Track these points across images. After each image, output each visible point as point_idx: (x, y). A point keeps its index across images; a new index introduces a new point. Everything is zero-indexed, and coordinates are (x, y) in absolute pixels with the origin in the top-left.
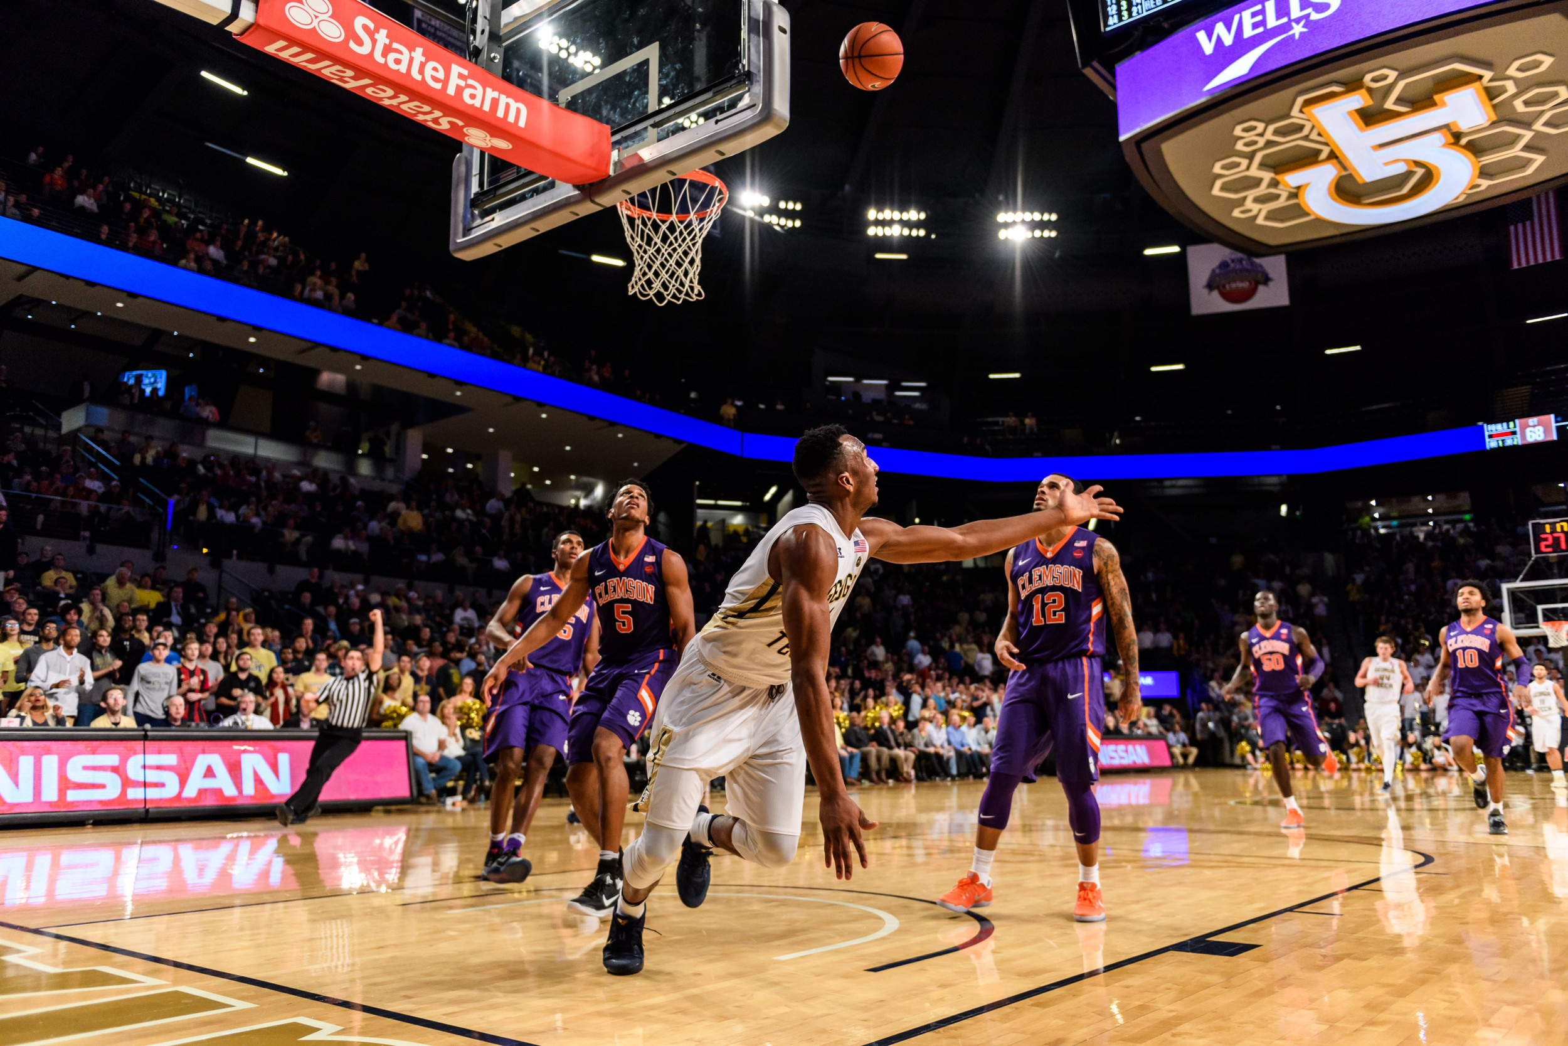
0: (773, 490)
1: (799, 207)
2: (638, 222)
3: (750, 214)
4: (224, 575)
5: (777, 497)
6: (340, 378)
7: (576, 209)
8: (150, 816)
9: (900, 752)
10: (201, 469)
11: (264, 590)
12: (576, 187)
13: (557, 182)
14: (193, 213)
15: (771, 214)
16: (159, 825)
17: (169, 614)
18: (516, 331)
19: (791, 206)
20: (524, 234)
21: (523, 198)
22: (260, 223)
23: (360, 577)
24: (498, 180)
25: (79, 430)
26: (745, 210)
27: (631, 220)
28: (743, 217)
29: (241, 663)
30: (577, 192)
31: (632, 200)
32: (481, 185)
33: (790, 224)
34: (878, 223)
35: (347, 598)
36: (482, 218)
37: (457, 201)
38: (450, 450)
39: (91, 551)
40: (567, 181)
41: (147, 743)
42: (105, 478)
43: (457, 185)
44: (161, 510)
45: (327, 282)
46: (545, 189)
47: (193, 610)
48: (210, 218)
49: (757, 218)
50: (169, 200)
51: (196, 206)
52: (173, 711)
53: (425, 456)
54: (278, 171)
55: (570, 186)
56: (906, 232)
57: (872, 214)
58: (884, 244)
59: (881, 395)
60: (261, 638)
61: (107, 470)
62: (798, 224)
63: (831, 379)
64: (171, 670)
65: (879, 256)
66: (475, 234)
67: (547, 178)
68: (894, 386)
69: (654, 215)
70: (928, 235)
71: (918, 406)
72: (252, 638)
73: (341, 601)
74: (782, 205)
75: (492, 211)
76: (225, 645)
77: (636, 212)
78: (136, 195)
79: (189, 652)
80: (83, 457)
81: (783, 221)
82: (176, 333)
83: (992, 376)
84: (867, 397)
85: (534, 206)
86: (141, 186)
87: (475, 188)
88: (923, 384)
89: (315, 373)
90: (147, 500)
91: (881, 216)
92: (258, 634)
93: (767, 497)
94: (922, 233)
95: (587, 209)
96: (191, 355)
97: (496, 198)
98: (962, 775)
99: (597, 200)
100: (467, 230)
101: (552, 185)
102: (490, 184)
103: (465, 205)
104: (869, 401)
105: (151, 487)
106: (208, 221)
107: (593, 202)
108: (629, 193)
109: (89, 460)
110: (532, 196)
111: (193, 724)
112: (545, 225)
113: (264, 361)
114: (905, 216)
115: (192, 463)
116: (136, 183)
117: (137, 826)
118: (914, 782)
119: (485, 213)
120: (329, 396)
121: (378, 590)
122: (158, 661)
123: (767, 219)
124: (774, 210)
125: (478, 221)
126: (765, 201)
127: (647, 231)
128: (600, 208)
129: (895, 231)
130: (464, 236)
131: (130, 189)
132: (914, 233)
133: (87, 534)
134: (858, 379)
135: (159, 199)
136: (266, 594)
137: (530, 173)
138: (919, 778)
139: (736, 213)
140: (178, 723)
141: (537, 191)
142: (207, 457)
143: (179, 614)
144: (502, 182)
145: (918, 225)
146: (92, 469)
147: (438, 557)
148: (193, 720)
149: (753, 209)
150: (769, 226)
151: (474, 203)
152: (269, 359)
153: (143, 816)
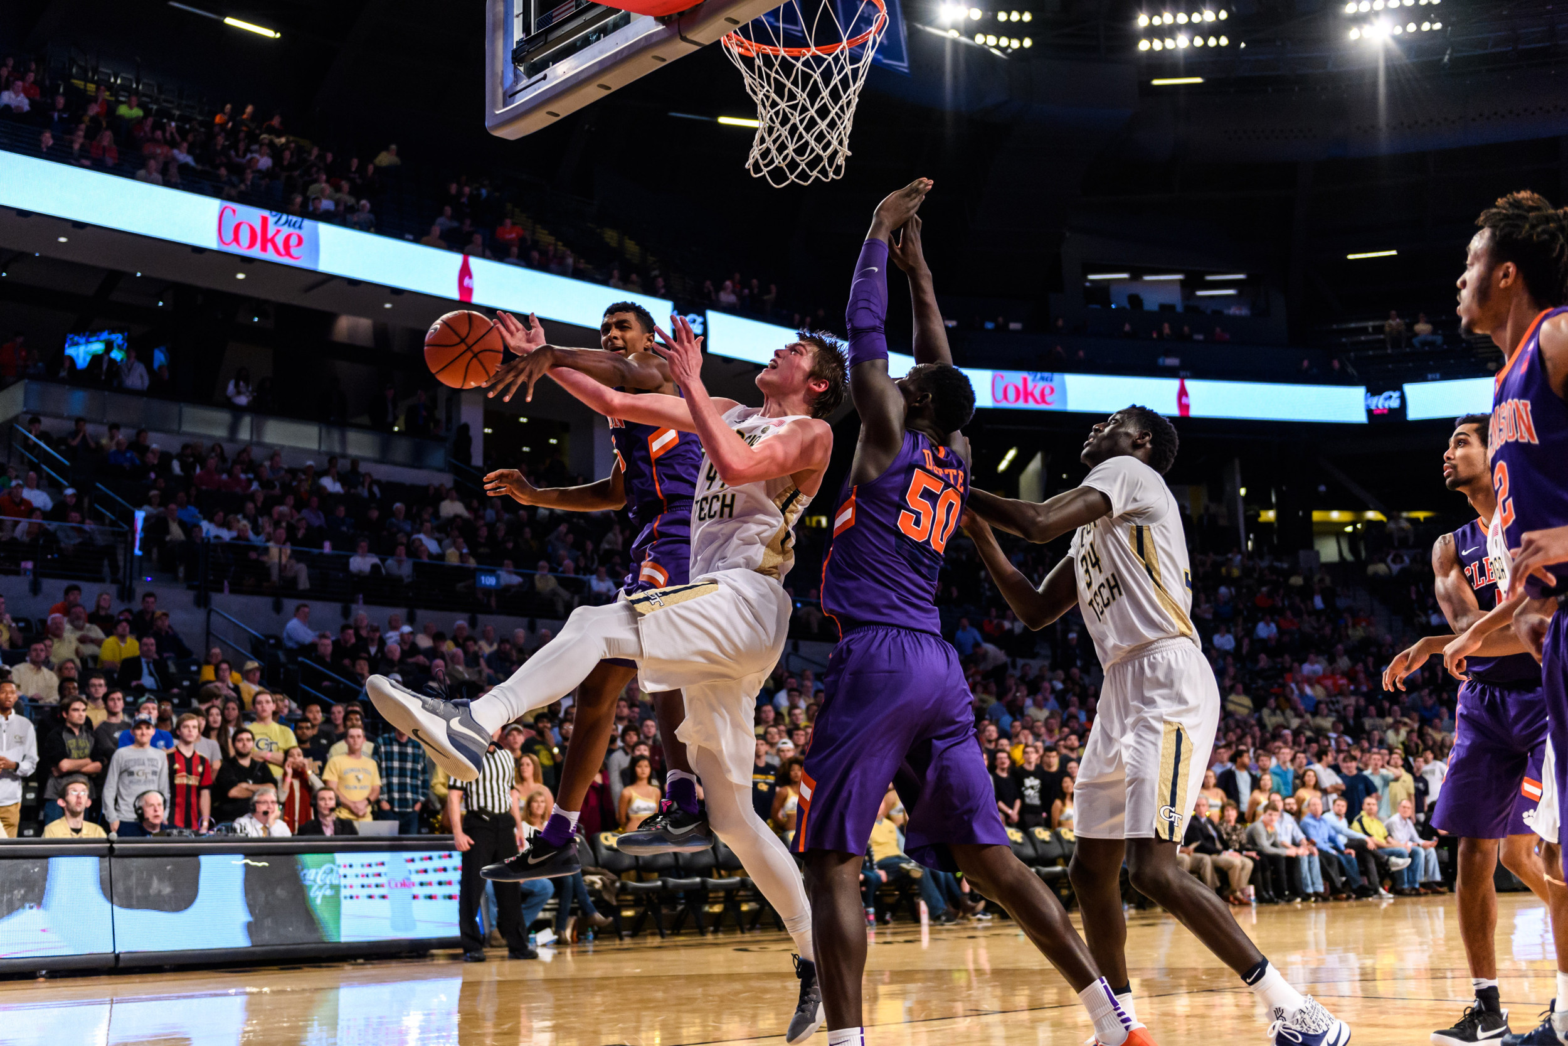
0: (1011, 454)
1: (1027, 17)
2: (758, 62)
3: (953, 34)
4: (213, 617)
5: (1018, 465)
6: (365, 323)
7: (660, 52)
8: (121, 964)
9: (1230, 857)
10: (176, 466)
11: (268, 637)
12: (660, 19)
13: (633, 15)
14: (156, 101)
15: (985, 34)
16: (136, 978)
17: (139, 676)
18: (611, 236)
19: (1015, 16)
20: (592, 94)
21: (586, 42)
22: (249, 109)
23: (401, 612)
24: (551, 18)
25: (16, 419)
26: (945, 30)
27: (748, 62)
28: (943, 39)
29: (239, 745)
30: (661, 27)
31: (744, 30)
32: (526, 29)
33: (1015, 44)
34: (1153, 32)
35: (382, 642)
36: (530, 77)
37: (494, 56)
38: (523, 420)
39: (35, 589)
40: (645, 13)
41: (113, 860)
42: (53, 487)
43: (494, 31)
44: (126, 527)
45: (338, 189)
46: (616, 26)
47: (172, 669)
48: (178, 107)
49: (964, 40)
50: (124, 88)
51: (160, 92)
52: (149, 813)
53: (488, 431)
54: (269, 33)
55: (650, 19)
56: (1198, 42)
57: (1143, 20)
58: (1163, 64)
59: (1174, 297)
60: (270, 707)
61: (53, 474)
62: (1027, 43)
63: (1091, 277)
64: (158, 756)
65: (1156, 82)
66: (521, 99)
67: (618, 11)
68: (1193, 282)
69: (782, 52)
70: (1234, 43)
71: (1233, 311)
72: (259, 707)
73: (373, 650)
74: (1002, 17)
75: (544, 65)
76: (219, 718)
77: (754, 49)
78: (79, 83)
79: (185, 731)
80: (22, 455)
81: (1004, 42)
82: (139, 274)
83: (1351, 257)
84: (1152, 302)
85: (601, 53)
86: (86, 72)
87: (518, 34)
88: (1241, 276)
89: (330, 318)
90: (108, 514)
91: (1157, 21)
92: (268, 703)
93: (1003, 466)
94: (1224, 41)
95: (680, 49)
96: (161, 304)
97: (547, 45)
98: (1334, 893)
99: (690, 36)
100: (510, 96)
101: (626, 20)
102: (539, 26)
103: (505, 60)
104: (1155, 308)
105: (111, 494)
106: (177, 113)
107: (684, 39)
108: (736, 22)
109: (30, 461)
110: (598, 39)
111: (175, 832)
112: (618, 80)
113: (258, 306)
114: (1196, 18)
115: (165, 458)
116: (80, 67)
117: (104, 979)
118: (1254, 904)
119: (536, 69)
120: (350, 351)
121: (426, 631)
122: (142, 745)
123: (979, 39)
124: (990, 26)
125: (525, 82)
126: (976, 14)
127: (773, 75)
128: (696, 48)
129: (1181, 42)
130: (505, 105)
131: (72, 76)
132: (1212, 42)
133: (29, 565)
134: (1136, 275)
135: (111, 87)
136: (272, 641)
137: (594, 6)
138: (1260, 899)
139: (930, 34)
140: (157, 830)
141: (605, 31)
142: (185, 447)
143: (151, 674)
144: (555, 22)
145: (1215, 30)
146: (32, 474)
147: (510, 578)
148: (175, 827)
149: (955, 27)
150: (983, 51)
151: (518, 57)
152: (266, 302)
153: (112, 964)
